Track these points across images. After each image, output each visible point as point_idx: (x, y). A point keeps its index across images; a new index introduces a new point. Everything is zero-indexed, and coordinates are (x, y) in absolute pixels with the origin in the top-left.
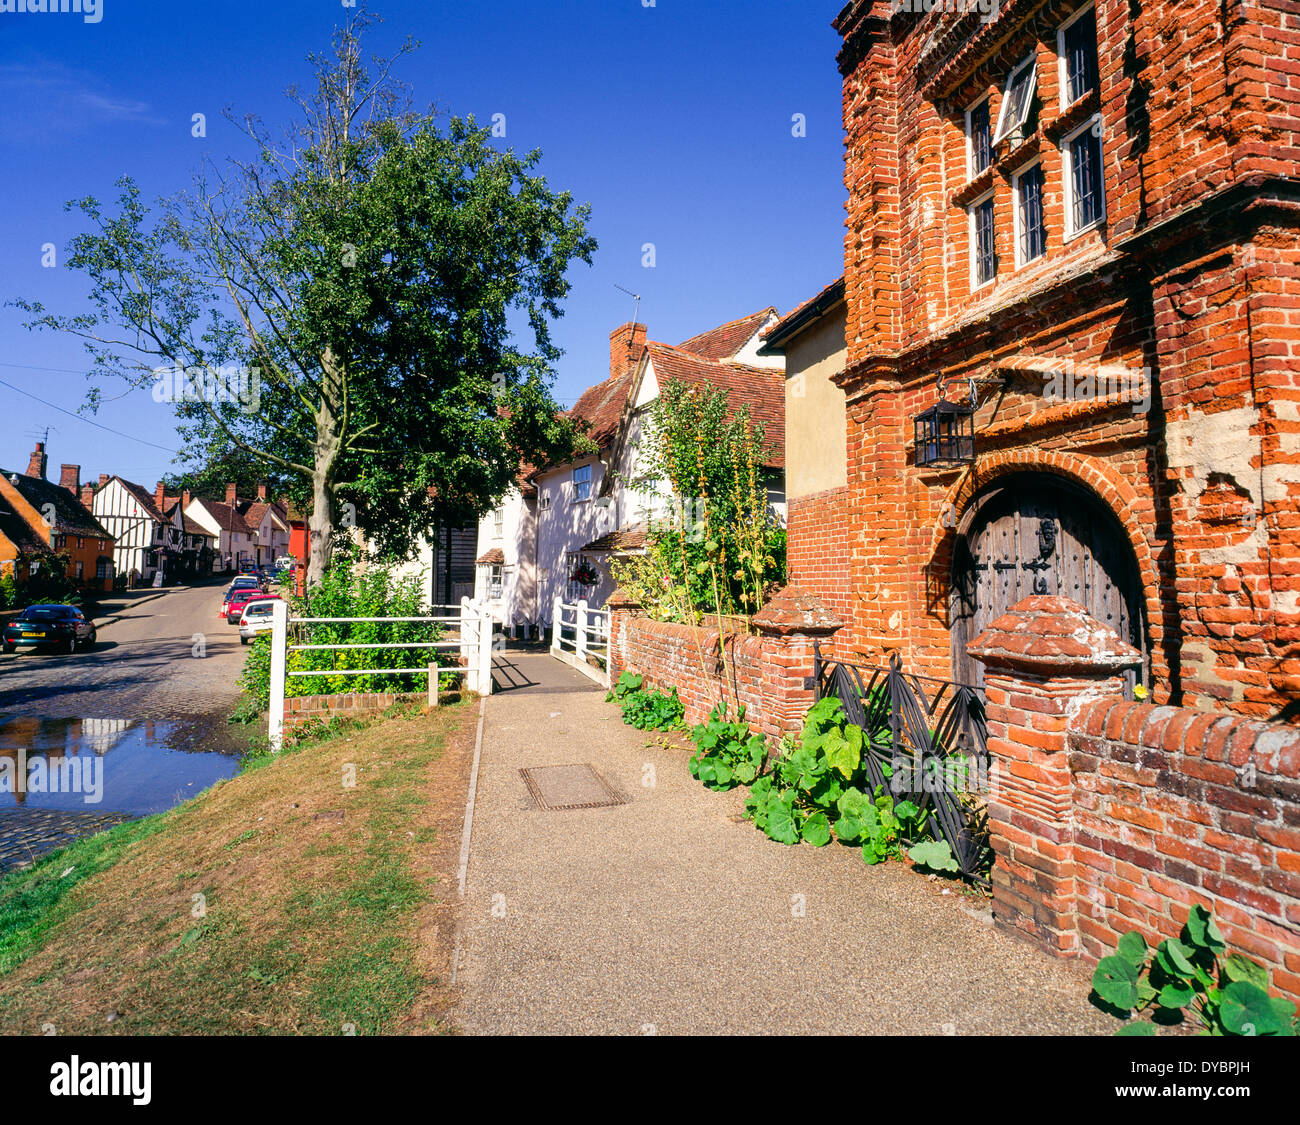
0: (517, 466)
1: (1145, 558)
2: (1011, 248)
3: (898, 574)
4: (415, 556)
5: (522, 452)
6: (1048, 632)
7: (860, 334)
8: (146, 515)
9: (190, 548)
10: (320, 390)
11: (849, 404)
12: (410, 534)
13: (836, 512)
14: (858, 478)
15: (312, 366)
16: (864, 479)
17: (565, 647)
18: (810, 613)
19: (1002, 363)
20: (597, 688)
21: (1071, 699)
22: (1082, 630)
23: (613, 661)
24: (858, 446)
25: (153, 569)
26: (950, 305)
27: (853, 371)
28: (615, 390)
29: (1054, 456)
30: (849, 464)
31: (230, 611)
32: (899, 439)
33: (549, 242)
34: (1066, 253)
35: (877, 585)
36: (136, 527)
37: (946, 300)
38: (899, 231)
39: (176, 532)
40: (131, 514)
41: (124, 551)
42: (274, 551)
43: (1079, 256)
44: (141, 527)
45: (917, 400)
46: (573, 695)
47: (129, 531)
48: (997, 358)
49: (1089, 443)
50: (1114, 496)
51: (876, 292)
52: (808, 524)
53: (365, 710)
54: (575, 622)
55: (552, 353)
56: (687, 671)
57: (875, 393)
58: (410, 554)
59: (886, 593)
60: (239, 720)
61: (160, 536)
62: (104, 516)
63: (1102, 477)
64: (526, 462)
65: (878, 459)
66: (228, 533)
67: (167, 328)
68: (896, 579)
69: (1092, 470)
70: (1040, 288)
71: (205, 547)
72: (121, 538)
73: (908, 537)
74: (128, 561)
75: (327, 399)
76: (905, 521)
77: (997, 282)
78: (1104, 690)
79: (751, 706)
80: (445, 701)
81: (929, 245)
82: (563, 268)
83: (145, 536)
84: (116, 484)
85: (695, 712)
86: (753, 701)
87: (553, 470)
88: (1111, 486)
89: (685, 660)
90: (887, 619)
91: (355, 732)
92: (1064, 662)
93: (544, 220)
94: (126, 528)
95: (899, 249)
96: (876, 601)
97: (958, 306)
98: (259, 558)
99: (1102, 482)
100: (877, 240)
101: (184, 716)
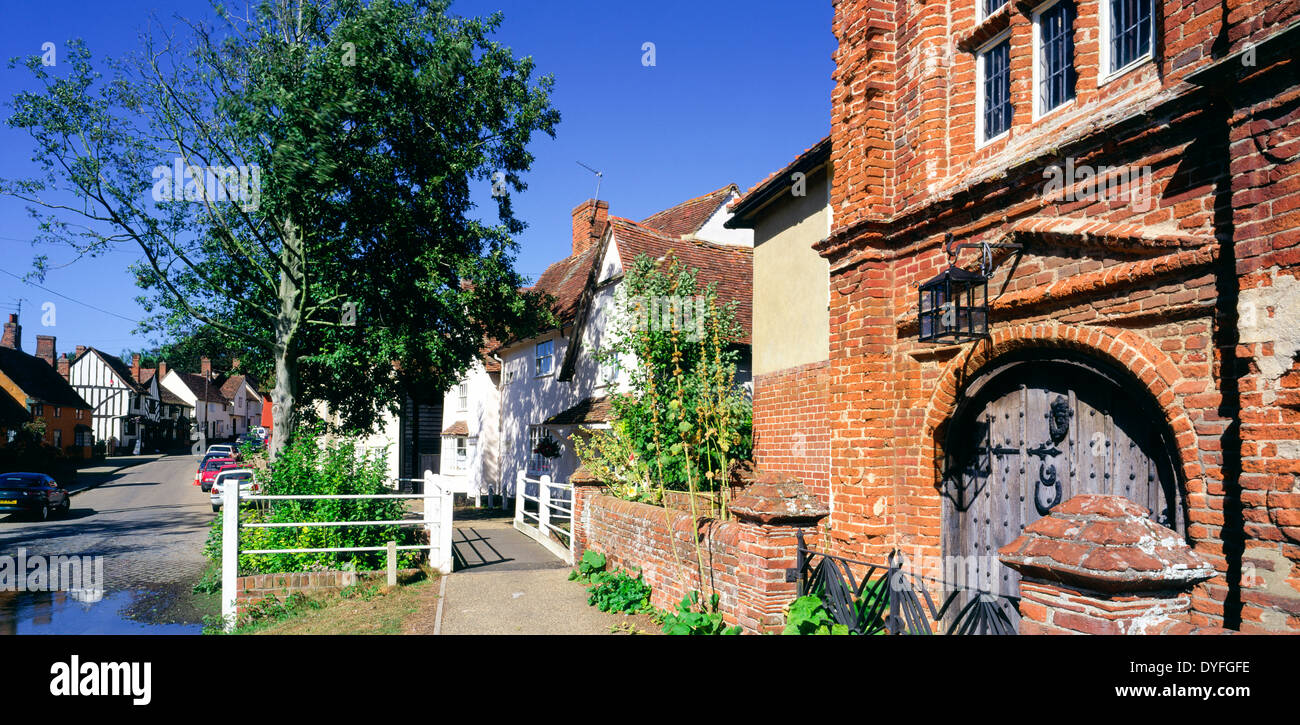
0: (480, 340)
1: (1191, 448)
2: (1029, 97)
3: (885, 458)
4: (381, 428)
5: (485, 327)
6: (1109, 541)
7: (848, 197)
8: (123, 386)
9: (167, 417)
10: (279, 262)
11: (833, 274)
12: (374, 407)
13: (805, 390)
14: (842, 354)
15: (271, 238)
16: (849, 355)
17: (528, 520)
18: (793, 500)
19: (1018, 225)
20: (560, 565)
21: (1134, 620)
22: (1147, 538)
23: (577, 538)
24: (843, 319)
25: (131, 437)
26: (952, 164)
27: (840, 238)
28: (577, 266)
29: (1077, 331)
30: (832, 339)
31: (203, 479)
32: (889, 312)
33: (514, 114)
34: (1103, 96)
35: (861, 469)
36: (113, 397)
37: (948, 159)
38: (895, 83)
39: (153, 402)
40: (108, 384)
41: (103, 420)
42: (249, 421)
43: (1121, 98)
44: (118, 397)
45: (911, 270)
46: (536, 573)
47: (106, 401)
48: (1011, 219)
49: (1123, 316)
50: (1153, 377)
51: (868, 150)
52: (775, 401)
53: (323, 589)
54: (537, 495)
55: (516, 227)
56: (655, 554)
57: (865, 261)
58: (375, 426)
59: (871, 478)
60: (204, 590)
61: (137, 406)
62: (81, 386)
63: (1139, 355)
64: (489, 336)
65: (866, 333)
66: (203, 404)
67: (118, 194)
68: (882, 463)
69: (1126, 347)
70: (1070, 137)
71: (182, 418)
72: (99, 407)
73: (896, 418)
74: (107, 429)
75: (287, 270)
76: (894, 401)
77: (1011, 134)
78: (1170, 608)
79: (725, 595)
80: (403, 581)
81: (930, 96)
82: (526, 138)
83: (122, 405)
84: (92, 356)
85: (663, 595)
86: (728, 590)
87: (516, 344)
88: (1149, 365)
89: (653, 542)
90: (872, 505)
91: (311, 612)
92: (1132, 578)
93: (507, 86)
94: (103, 398)
95: (894, 103)
96: (860, 485)
97: (961, 164)
98: (234, 427)
99: (1139, 360)
100: (871, 93)
101: (148, 586)
